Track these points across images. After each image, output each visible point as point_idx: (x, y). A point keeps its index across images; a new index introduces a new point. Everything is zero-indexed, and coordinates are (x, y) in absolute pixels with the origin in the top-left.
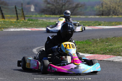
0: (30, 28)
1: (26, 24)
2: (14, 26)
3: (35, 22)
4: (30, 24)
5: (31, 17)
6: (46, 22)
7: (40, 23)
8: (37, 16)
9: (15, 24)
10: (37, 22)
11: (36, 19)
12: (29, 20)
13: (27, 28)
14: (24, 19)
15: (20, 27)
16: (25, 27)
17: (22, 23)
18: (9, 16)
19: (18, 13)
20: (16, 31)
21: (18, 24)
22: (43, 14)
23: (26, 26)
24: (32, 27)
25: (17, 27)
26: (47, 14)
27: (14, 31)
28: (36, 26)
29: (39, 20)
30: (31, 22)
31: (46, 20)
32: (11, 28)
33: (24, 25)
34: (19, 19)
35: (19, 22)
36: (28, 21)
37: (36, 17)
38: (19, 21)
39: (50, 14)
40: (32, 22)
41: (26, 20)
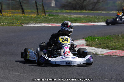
0: (51, 24)
1: (46, 20)
2: (34, 22)
3: (55, 18)
4: (50, 19)
5: (51, 12)
6: (66, 18)
7: (60, 19)
8: (58, 12)
9: (35, 19)
10: (57, 18)
11: (56, 15)
12: (49, 15)
13: (47, 23)
14: (44, 15)
15: (41, 22)
16: (45, 23)
17: (42, 18)
18: (29, 11)
19: (38, 8)
20: (36, 27)
21: (39, 19)
22: (63, 9)
23: (47, 21)
24: (53, 23)
25: (38, 23)
26: (67, 10)
27: (34, 26)
28: (56, 22)
29: (59, 15)
30: (51, 17)
31: (67, 16)
32: (31, 23)
33: (45, 21)
34: (39, 15)
35: (39, 18)
36: (49, 17)
37: (56, 12)
38: (39, 16)
39: (71, 10)
40: (53, 18)
41: (47, 15)
